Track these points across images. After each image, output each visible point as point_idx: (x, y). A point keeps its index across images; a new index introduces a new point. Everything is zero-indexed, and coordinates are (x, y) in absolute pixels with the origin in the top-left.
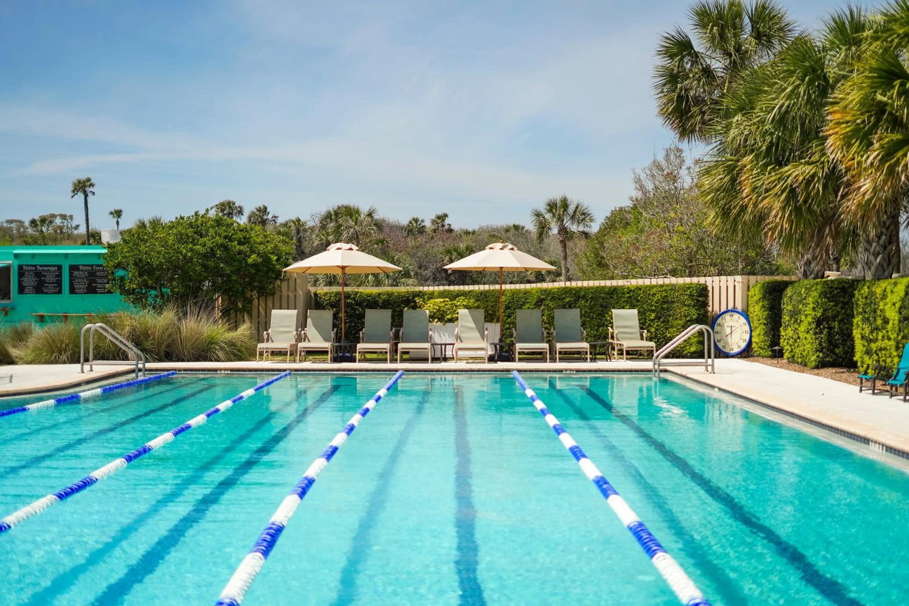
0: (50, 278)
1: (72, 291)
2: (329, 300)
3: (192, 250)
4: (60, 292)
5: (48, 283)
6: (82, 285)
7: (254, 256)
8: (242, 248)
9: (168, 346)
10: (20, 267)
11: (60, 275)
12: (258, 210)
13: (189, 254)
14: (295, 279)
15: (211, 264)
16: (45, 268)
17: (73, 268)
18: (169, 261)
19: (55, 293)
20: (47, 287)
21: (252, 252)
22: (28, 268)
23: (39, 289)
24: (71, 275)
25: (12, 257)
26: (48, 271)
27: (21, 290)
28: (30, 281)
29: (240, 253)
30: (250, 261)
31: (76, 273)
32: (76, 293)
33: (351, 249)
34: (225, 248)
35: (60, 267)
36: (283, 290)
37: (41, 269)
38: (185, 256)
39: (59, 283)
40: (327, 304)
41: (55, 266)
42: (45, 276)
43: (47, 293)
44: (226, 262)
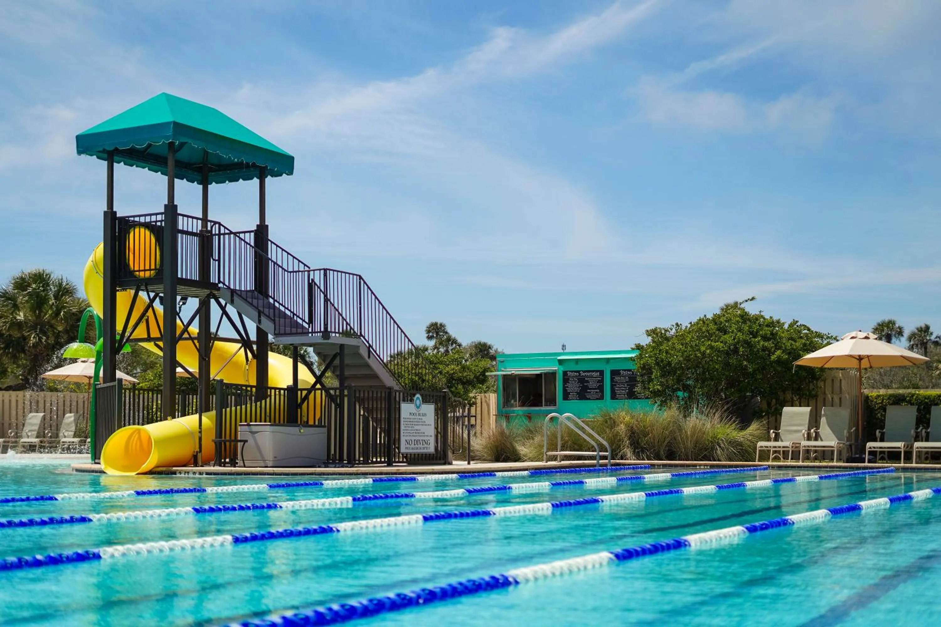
0: (592, 384)
1: (614, 396)
2: (882, 403)
3: (711, 347)
4: (602, 398)
5: (591, 389)
6: (622, 391)
7: (778, 352)
8: (766, 344)
9: (669, 444)
10: (565, 373)
11: (602, 381)
12: (919, 331)
13: (708, 351)
14: (841, 380)
15: (733, 361)
16: (588, 374)
17: (614, 373)
18: (687, 359)
19: (597, 399)
20: (590, 392)
21: (777, 347)
22: (572, 374)
23: (582, 395)
24: (612, 380)
25: (557, 363)
26: (592, 377)
27: (566, 397)
28: (573, 387)
29: (764, 349)
30: (773, 357)
31: (617, 378)
32: (617, 399)
33: (867, 338)
34: (748, 344)
35: (602, 373)
36: (827, 392)
37: (584, 374)
38: (704, 354)
39: (601, 388)
40: (879, 408)
41: (597, 371)
42: (587, 382)
43: (589, 399)
44: (748, 360)
